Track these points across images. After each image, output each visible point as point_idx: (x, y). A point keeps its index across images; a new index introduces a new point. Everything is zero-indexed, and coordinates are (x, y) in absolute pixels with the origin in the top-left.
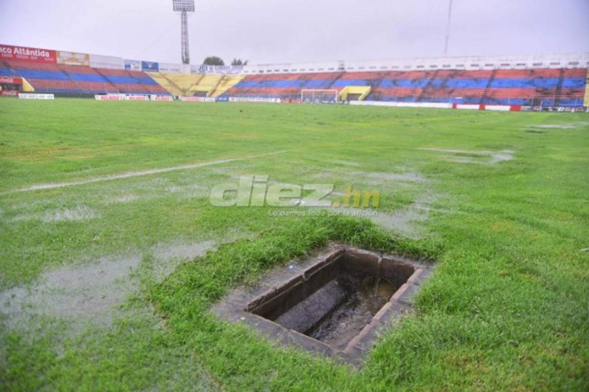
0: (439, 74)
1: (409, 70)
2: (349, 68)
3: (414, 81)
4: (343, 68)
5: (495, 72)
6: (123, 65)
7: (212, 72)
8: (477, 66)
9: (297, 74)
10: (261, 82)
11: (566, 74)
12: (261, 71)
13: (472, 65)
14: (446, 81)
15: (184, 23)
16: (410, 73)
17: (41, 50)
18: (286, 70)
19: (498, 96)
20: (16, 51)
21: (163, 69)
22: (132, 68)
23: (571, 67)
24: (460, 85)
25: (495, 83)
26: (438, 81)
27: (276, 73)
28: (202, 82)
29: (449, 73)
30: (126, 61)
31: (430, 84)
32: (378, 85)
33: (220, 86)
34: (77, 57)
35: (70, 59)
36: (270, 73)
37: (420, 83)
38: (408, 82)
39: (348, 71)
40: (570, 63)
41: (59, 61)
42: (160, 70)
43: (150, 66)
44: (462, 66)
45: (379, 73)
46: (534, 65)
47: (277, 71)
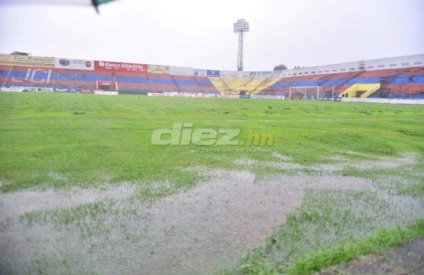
2: (369, 67)
4: (363, 68)
6: (193, 72)
12: (295, 74)
15: (241, 40)
17: (138, 65)
18: (314, 72)
20: (123, 66)
21: (223, 75)
22: (200, 74)
27: (306, 75)
28: (249, 84)
30: (195, 70)
33: (261, 86)
34: (161, 68)
35: (157, 70)
36: (301, 75)
39: (367, 69)
41: (149, 71)
42: (220, 76)
43: (213, 73)
45: (398, 70)
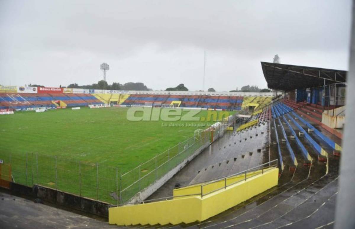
0: (203, 97)
1: (193, 95)
3: (195, 99)
4: (169, 94)
5: (219, 96)
6: (83, 91)
7: (115, 93)
8: (214, 94)
9: (152, 95)
10: (138, 98)
11: (238, 98)
13: (213, 94)
14: (205, 99)
15: (105, 74)
16: (193, 96)
18: (147, 93)
19: (220, 105)
21: (96, 92)
22: (86, 92)
23: (240, 96)
24: (209, 101)
25: (219, 101)
26: (202, 100)
28: (113, 97)
29: (206, 97)
31: (200, 101)
32: (183, 100)
33: (121, 99)
34: (69, 90)
35: (67, 91)
37: (197, 100)
38: (193, 100)
39: (171, 94)
40: (239, 95)
42: (95, 93)
43: (92, 91)
44: (209, 94)
45: (183, 96)
46: (230, 95)
47: (143, 93)
